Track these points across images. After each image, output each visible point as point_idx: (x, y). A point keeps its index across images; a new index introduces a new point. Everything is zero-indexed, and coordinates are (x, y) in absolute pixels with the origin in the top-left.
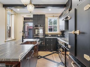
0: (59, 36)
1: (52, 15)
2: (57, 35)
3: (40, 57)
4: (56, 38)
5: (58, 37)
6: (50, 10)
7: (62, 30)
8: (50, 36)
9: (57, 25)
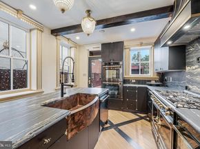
0: (153, 82)
1: (138, 42)
2: (150, 81)
3: (108, 125)
4: (147, 88)
5: (151, 85)
6: (133, 30)
7: (159, 71)
8: (134, 83)
9: (149, 62)
